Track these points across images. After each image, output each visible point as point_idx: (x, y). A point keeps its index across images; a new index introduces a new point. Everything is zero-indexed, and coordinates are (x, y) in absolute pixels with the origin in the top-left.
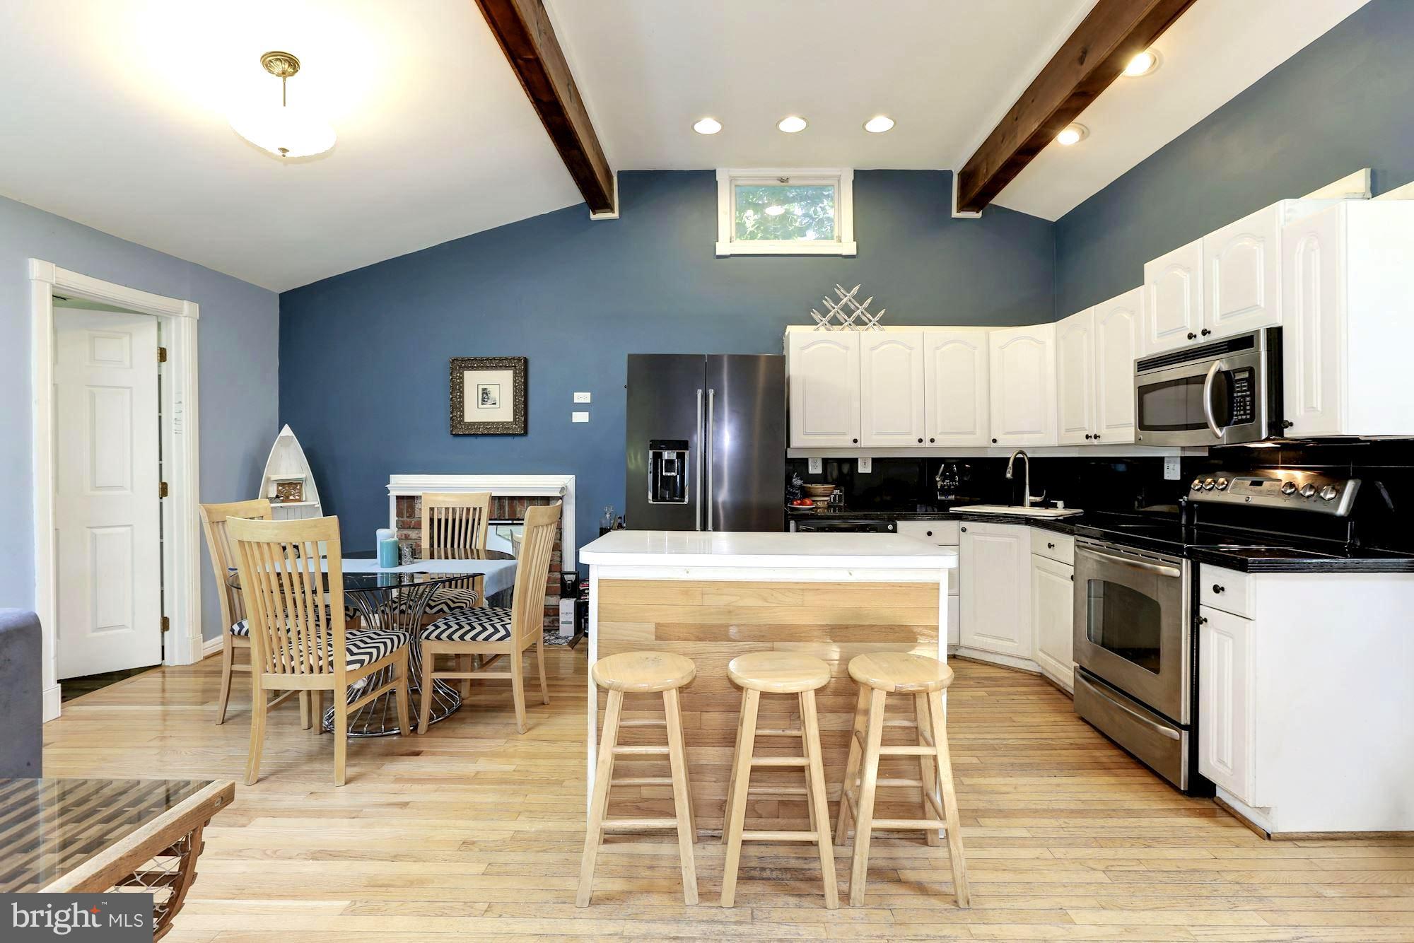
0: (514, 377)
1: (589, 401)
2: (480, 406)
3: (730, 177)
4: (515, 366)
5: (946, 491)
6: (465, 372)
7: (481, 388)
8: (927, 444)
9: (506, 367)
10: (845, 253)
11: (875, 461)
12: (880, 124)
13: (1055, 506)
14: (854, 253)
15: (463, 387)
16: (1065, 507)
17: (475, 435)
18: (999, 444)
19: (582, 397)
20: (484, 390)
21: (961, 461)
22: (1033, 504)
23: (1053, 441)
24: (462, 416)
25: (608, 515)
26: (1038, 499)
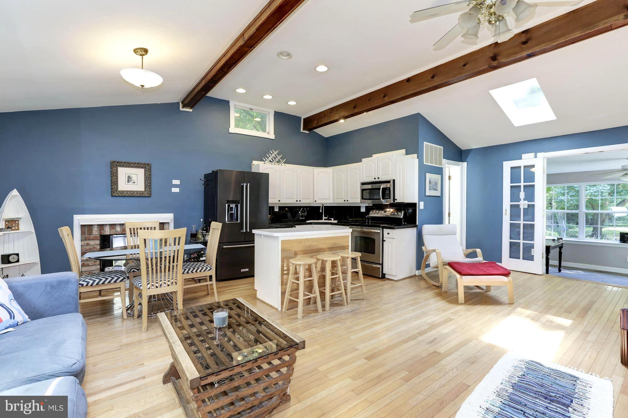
0: (145, 172)
1: (179, 184)
2: (127, 183)
3: (235, 105)
4: (146, 167)
5: (302, 216)
6: (118, 168)
7: (127, 175)
8: (298, 202)
9: (141, 167)
10: (271, 138)
11: (279, 207)
12: (292, 103)
13: (331, 220)
14: (274, 138)
15: (117, 174)
16: (334, 220)
17: (125, 196)
18: (316, 202)
19: (176, 182)
20: (128, 176)
21: (306, 207)
22: (325, 219)
23: (331, 201)
24: (117, 188)
25: (194, 229)
26: (326, 218)
